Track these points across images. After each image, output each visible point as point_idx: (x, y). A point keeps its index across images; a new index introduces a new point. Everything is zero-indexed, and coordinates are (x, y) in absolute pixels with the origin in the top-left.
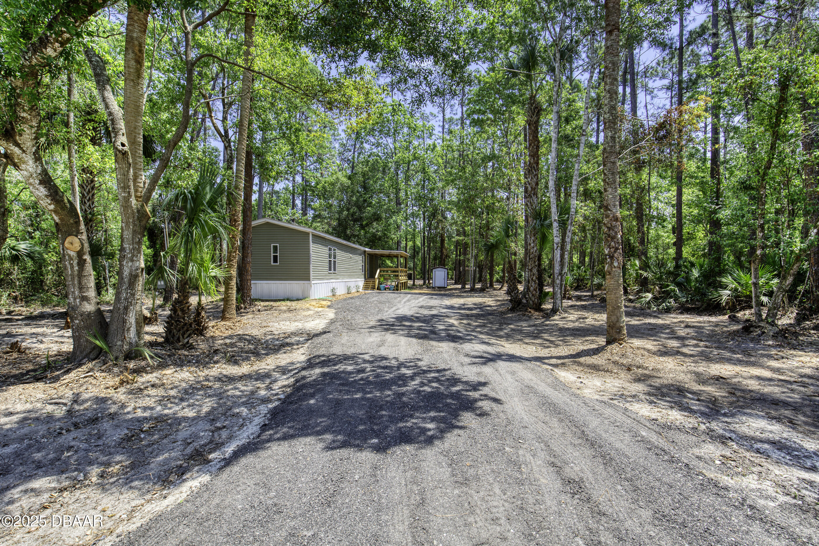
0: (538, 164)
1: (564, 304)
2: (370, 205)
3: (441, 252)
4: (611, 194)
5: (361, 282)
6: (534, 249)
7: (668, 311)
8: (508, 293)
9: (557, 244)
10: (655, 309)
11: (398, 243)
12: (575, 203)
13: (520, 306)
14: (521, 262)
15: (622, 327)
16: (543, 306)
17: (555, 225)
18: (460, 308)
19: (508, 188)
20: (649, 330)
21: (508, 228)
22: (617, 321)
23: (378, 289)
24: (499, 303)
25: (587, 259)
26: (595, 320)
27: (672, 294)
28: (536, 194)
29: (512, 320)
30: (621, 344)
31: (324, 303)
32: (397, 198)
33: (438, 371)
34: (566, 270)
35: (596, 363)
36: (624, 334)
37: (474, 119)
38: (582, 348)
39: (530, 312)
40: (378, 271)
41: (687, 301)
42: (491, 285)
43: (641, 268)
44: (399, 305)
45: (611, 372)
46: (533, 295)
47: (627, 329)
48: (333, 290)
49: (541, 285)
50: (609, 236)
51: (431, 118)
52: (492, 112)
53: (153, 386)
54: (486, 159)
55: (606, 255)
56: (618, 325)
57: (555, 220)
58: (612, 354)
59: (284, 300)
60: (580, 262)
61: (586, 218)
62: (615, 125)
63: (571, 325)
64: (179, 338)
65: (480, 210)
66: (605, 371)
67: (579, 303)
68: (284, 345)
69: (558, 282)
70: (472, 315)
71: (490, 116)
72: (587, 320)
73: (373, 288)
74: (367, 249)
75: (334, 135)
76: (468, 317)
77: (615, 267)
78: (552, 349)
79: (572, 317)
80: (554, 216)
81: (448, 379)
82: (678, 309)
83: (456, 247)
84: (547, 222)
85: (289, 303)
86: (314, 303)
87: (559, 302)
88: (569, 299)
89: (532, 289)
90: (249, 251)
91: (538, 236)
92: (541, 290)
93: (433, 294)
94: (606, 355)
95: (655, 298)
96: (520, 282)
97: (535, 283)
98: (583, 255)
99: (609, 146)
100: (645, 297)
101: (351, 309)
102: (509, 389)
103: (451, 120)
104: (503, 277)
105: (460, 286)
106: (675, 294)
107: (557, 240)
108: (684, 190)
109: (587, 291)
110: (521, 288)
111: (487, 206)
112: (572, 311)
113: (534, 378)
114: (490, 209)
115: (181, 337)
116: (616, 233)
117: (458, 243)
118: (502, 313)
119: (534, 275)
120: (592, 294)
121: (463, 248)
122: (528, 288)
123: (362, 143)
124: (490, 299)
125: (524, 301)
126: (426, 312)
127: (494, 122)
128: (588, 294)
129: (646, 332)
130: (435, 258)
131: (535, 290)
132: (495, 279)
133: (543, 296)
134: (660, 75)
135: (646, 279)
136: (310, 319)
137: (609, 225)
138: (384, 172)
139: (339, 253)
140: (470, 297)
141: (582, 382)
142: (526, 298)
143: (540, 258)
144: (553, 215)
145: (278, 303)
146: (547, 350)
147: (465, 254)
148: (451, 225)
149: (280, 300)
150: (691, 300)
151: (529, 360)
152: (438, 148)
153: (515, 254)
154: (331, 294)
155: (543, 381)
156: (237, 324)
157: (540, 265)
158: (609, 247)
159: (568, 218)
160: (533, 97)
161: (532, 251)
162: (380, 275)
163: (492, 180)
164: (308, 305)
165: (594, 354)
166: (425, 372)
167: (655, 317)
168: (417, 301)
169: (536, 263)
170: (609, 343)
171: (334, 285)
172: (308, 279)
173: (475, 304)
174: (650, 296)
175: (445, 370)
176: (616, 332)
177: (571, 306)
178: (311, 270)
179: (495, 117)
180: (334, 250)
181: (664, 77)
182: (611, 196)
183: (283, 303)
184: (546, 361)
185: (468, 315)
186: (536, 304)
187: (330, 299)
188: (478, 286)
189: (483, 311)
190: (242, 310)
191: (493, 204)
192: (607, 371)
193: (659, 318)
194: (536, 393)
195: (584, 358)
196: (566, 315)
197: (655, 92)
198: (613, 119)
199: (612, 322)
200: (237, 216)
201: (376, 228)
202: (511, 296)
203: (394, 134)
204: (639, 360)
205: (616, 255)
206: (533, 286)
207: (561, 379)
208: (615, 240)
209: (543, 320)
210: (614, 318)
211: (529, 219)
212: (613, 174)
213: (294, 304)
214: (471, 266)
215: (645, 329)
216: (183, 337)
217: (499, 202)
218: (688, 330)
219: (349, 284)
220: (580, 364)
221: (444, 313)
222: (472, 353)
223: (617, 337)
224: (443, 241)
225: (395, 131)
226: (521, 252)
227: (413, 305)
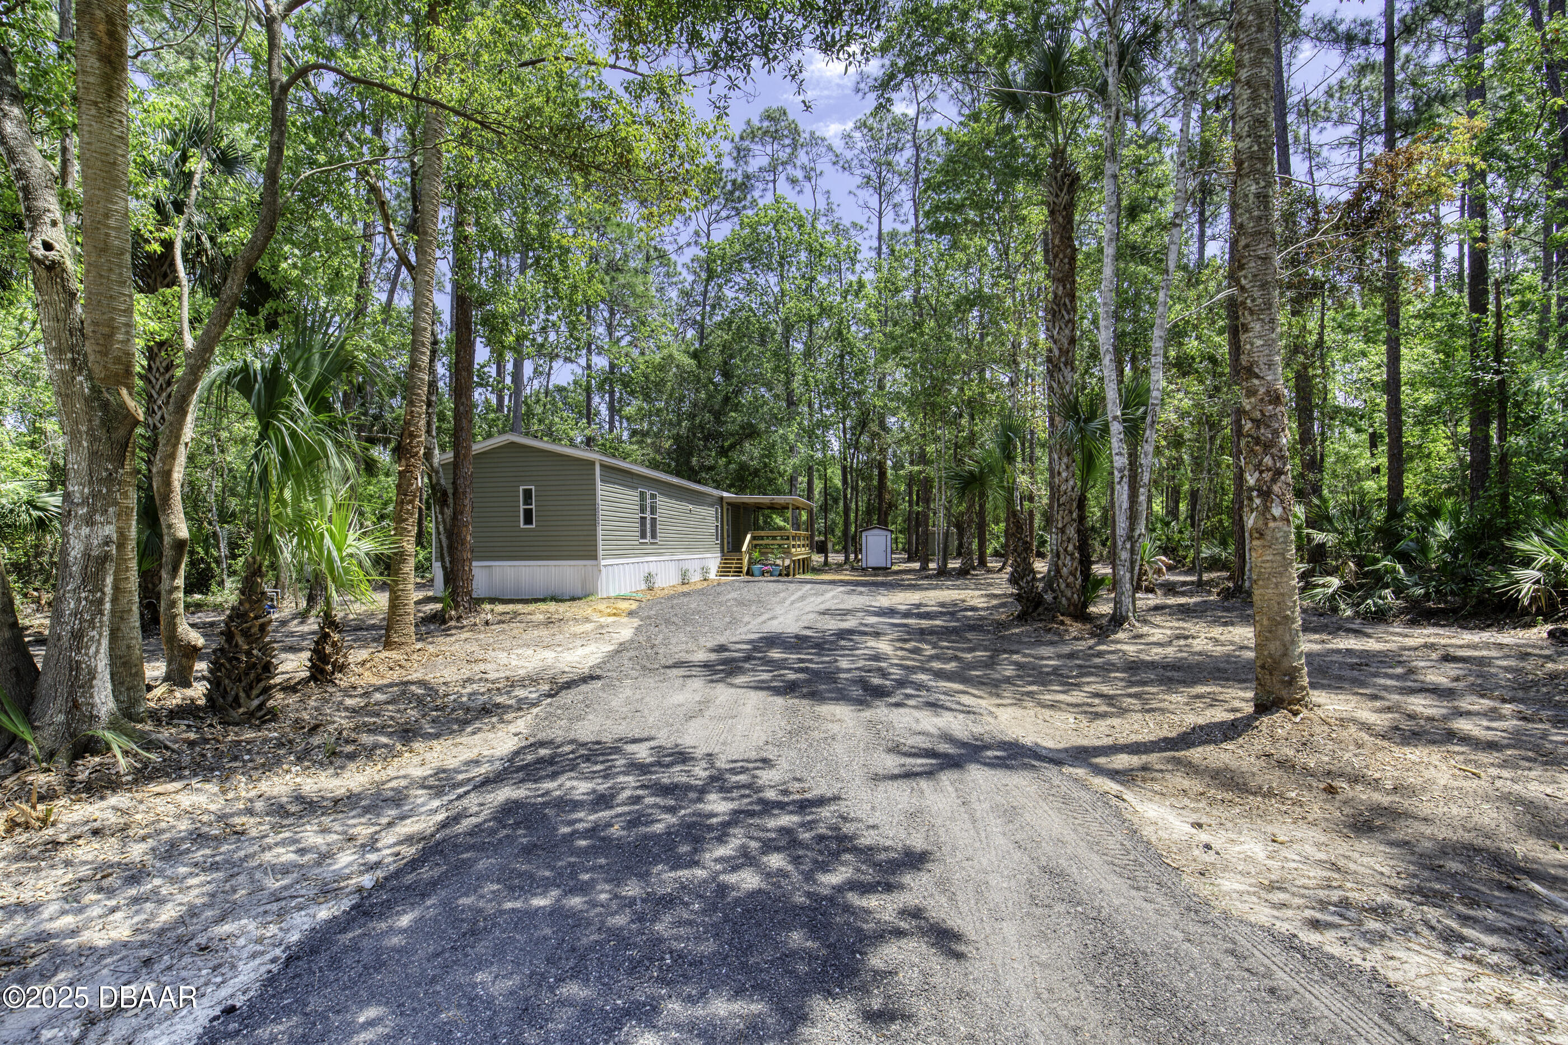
0: (1073, 297)
1: (1139, 604)
2: (736, 407)
3: (880, 497)
4: (1260, 337)
5: (713, 561)
6: (1071, 485)
7: (1380, 617)
8: (1013, 580)
9: (1121, 471)
10: (1349, 613)
11: (792, 480)
12: (1158, 380)
13: (1040, 609)
14: (1044, 514)
15: (1297, 670)
16: (1092, 609)
17: (1116, 428)
18: (907, 615)
19: (1012, 362)
20: (1352, 667)
21: (1009, 438)
22: (1285, 655)
23: (748, 573)
24: (995, 602)
25: (1183, 507)
26: (1216, 641)
27: (1388, 578)
28: (1070, 363)
29: (1020, 642)
30: (1296, 714)
31: (624, 605)
32: (790, 394)
33: (803, 806)
34: (1141, 528)
35: (1234, 764)
36: (1303, 688)
37: (937, 223)
38: (1192, 720)
39: (1062, 623)
40: (749, 537)
41: (1427, 595)
42: (983, 563)
43: (1311, 523)
44: (779, 610)
45: (1283, 798)
46: (1068, 585)
47: (1309, 675)
48: (649, 578)
49: (1086, 563)
50: (1257, 441)
51: (852, 232)
52: (976, 206)
53: (96, 832)
54: (966, 303)
55: (1251, 489)
56: (1285, 664)
57: (1115, 418)
58: (1274, 739)
59: (543, 600)
60: (1168, 513)
61: (1183, 415)
62: (1265, 165)
63: (1156, 654)
64: (236, 698)
65: (954, 409)
66: (1264, 796)
67: (1172, 601)
68: (486, 711)
69: (1124, 555)
70: (932, 632)
71: (972, 214)
72: (1196, 642)
73: (738, 572)
74: (725, 494)
75: (668, 275)
76: (922, 634)
77: (1274, 519)
78: (1116, 722)
79: (1157, 635)
80: (1114, 409)
81: (821, 838)
82: (1402, 611)
83: (909, 486)
84: (1096, 424)
85: (552, 606)
86: (602, 606)
87: (1127, 601)
88: (1150, 590)
89: (1065, 571)
90: (467, 502)
91: (1077, 455)
92: (1086, 573)
93: (857, 584)
94: (1257, 741)
95: (1347, 589)
96: (1041, 555)
97: (1073, 559)
98: (1174, 496)
99: (1251, 218)
100: (1323, 586)
101: (674, 619)
102: (994, 880)
103: (894, 235)
104: (1005, 546)
105: (916, 565)
106: (1395, 579)
107: (1121, 461)
108: (1403, 351)
109: (1187, 573)
110: (1041, 567)
111: (970, 401)
112: (1158, 619)
113: (1069, 836)
114: (976, 407)
115: (242, 694)
116: (1276, 433)
117: (911, 480)
118: (1001, 625)
119: (1069, 540)
120: (1200, 579)
121: (921, 488)
122: (1056, 569)
123: (720, 287)
124: (978, 593)
125: (1048, 597)
126: (833, 625)
127: (979, 226)
128: (1188, 579)
129: (1348, 673)
130: (869, 512)
131: (1073, 574)
132: (989, 551)
133: (1091, 585)
134: (1335, 116)
135: (1322, 546)
136: (579, 642)
137: (1258, 415)
138: (763, 343)
139: (662, 501)
140: (935, 588)
141: (1208, 847)
142: (1053, 591)
143: (1082, 502)
144: (1110, 406)
145: (532, 607)
146: (1102, 726)
147: (927, 501)
148: (899, 443)
149: (536, 600)
150: (1438, 592)
151: (1057, 759)
152: (869, 290)
153: (1031, 499)
154: (643, 587)
155: (1094, 845)
156: (415, 656)
157: (1082, 518)
158: (1258, 467)
159: (1145, 413)
160: (1059, 153)
161: (1063, 487)
162: (753, 547)
163: (979, 349)
164: (589, 611)
165: (1226, 738)
166: (768, 807)
167: (1357, 633)
168: (820, 599)
169: (1075, 515)
170: (1263, 708)
171: (653, 568)
172: (595, 557)
173: (942, 605)
174: (1335, 582)
175: (821, 801)
176: (1283, 682)
177: (1157, 608)
178: (600, 537)
179: (981, 216)
180: (653, 496)
181: (1341, 121)
182: (1259, 342)
183: (542, 606)
184: (1101, 760)
185: (922, 632)
186: (1075, 606)
187: (639, 596)
188: (954, 564)
189: (958, 620)
190: (453, 623)
191: (982, 395)
192: (1270, 794)
193: (1369, 636)
194: (1074, 900)
195: (1200, 749)
196: (1145, 629)
197: (1325, 152)
198: (1260, 149)
199: (1270, 655)
200: (416, 425)
201: (751, 452)
202: (1020, 588)
203: (781, 265)
204: (1351, 758)
205: (1276, 488)
206: (1068, 565)
207: (1148, 832)
208: (1274, 451)
209: (1091, 642)
210: (1274, 647)
211: (1057, 419)
212: (1264, 286)
213: (562, 607)
214: (939, 523)
215: (1342, 665)
216: (248, 696)
217: (993, 391)
218: (1452, 670)
219: (686, 565)
220: (1192, 769)
221: (872, 626)
222: (911, 741)
223: (1284, 693)
224: (882, 474)
225: (782, 258)
226: (1043, 494)
227: (808, 609)
